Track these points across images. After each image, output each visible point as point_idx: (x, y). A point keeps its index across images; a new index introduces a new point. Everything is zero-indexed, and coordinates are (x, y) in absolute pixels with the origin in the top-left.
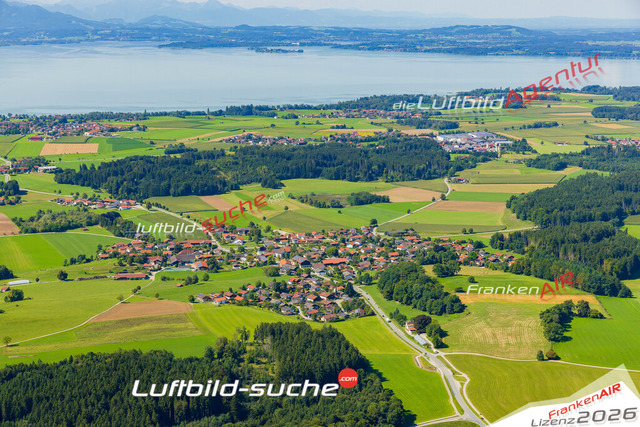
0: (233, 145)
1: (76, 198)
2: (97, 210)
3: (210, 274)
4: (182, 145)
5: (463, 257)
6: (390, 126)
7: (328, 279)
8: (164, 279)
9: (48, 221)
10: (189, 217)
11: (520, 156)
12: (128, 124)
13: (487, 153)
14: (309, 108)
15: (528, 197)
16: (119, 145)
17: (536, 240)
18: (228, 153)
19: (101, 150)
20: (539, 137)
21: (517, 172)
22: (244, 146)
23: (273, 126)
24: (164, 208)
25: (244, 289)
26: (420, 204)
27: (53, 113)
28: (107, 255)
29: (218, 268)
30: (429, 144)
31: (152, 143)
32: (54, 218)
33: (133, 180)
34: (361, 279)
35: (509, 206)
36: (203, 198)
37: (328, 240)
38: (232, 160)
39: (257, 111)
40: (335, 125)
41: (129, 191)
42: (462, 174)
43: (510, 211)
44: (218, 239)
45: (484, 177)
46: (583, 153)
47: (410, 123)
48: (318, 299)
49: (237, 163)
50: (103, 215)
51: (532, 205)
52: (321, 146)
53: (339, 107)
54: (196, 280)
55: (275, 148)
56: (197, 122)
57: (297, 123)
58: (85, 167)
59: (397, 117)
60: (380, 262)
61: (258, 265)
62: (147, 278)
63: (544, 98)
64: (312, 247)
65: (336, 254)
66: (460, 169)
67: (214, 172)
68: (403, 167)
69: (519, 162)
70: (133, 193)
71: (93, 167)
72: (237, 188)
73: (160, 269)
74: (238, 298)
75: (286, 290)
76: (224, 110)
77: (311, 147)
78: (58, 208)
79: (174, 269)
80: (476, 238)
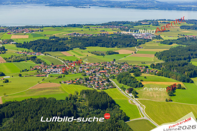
0: (70, 36)
1: (23, 52)
2: (29, 56)
3: (65, 75)
4: (54, 36)
5: (142, 71)
6: (118, 31)
7: (101, 77)
8: (51, 76)
9: (15, 59)
10: (58, 58)
11: (158, 40)
12: (37, 29)
13: (148, 39)
14: (93, 25)
15: (161, 53)
16: (35, 36)
17: (164, 66)
18: (69, 38)
19: (29, 37)
20: (164, 35)
21: (158, 45)
22: (73, 36)
23: (82, 30)
24: (50, 55)
25: (76, 79)
26: (128, 55)
27: (14, 26)
28: (33, 69)
29: (68, 73)
30: (131, 36)
31: (45, 35)
32: (16, 58)
33: (40, 46)
34: (111, 77)
35: (155, 55)
36: (62, 52)
37: (101, 65)
38: (70, 41)
39: (77, 26)
40: (101, 30)
41: (39, 50)
42: (141, 46)
43: (156, 57)
44: (67, 65)
45: (147, 46)
46: (177, 39)
47: (124, 30)
48: (99, 83)
49: (72, 42)
50: (31, 57)
51: (163, 55)
52: (97, 37)
53: (102, 25)
54: (61, 77)
55: (83, 37)
56: (59, 29)
57: (90, 30)
58: (25, 42)
59: (120, 28)
60: (117, 72)
61: (80, 72)
62: (46, 76)
63: (165, 23)
64: (96, 67)
65: (103, 69)
66: (140, 44)
67: (65, 44)
68: (123, 43)
69: (158, 42)
70: (40, 50)
71: (27, 42)
72: (72, 49)
73: (50, 73)
74: (74, 82)
75: (89, 80)
76: (67, 25)
77: (94, 37)
78: (17, 55)
79: (54, 73)
80: (146, 65)
